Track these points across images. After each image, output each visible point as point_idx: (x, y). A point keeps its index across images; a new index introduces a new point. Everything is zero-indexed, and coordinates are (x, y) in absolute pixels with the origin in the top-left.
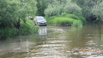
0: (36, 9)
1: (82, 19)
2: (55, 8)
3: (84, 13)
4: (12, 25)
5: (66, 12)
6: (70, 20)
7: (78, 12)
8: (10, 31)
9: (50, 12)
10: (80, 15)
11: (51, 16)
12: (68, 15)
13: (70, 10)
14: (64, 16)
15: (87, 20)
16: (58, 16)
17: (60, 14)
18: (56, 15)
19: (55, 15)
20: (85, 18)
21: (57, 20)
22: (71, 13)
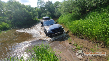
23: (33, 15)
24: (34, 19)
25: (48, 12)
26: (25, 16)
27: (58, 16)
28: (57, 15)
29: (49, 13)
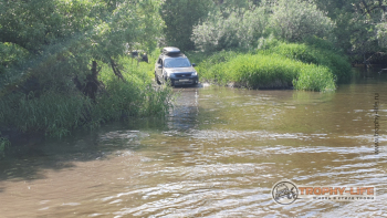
5: (276, 35)
6: (290, 64)
9: (214, 35)
10: (329, 48)
11: (219, 49)
12: (284, 46)
13: (291, 25)
14: (268, 48)
16: (245, 51)
18: (235, 46)
19: (232, 45)
20: (347, 57)
21: (239, 66)
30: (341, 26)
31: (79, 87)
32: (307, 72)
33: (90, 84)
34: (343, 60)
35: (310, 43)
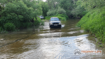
0: (42, 12)
1: (66, 17)
2: (52, 11)
3: (67, 14)
4: (30, 20)
5: (58, 13)
6: (60, 17)
7: (64, 13)
8: (29, 24)
9: (50, 13)
10: (65, 15)
11: (50, 15)
12: (59, 15)
13: (60, 12)
14: (57, 15)
15: (69, 17)
16: (54, 16)
17: (55, 14)
18: (53, 15)
22: (61, 14)
23: (34, 13)
24: (35, 19)
25: (59, 7)
26: (20, 14)
27: (79, 15)
28: (77, 14)
29: (62, 10)
30: (67, 12)
31: (31, 21)
32: (63, 18)
33: (33, 21)
34: (67, 16)
35: (63, 14)
